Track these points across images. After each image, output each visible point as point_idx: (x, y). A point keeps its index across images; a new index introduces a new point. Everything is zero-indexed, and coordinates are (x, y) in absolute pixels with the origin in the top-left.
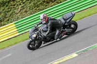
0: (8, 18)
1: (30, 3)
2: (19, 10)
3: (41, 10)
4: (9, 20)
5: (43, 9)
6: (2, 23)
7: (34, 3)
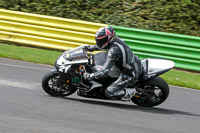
0: (101, 10)
1: (164, 4)
2: (133, 6)
3: (178, 32)
4: (100, 14)
5: (183, 33)
6: (84, 13)
7: (170, 9)
